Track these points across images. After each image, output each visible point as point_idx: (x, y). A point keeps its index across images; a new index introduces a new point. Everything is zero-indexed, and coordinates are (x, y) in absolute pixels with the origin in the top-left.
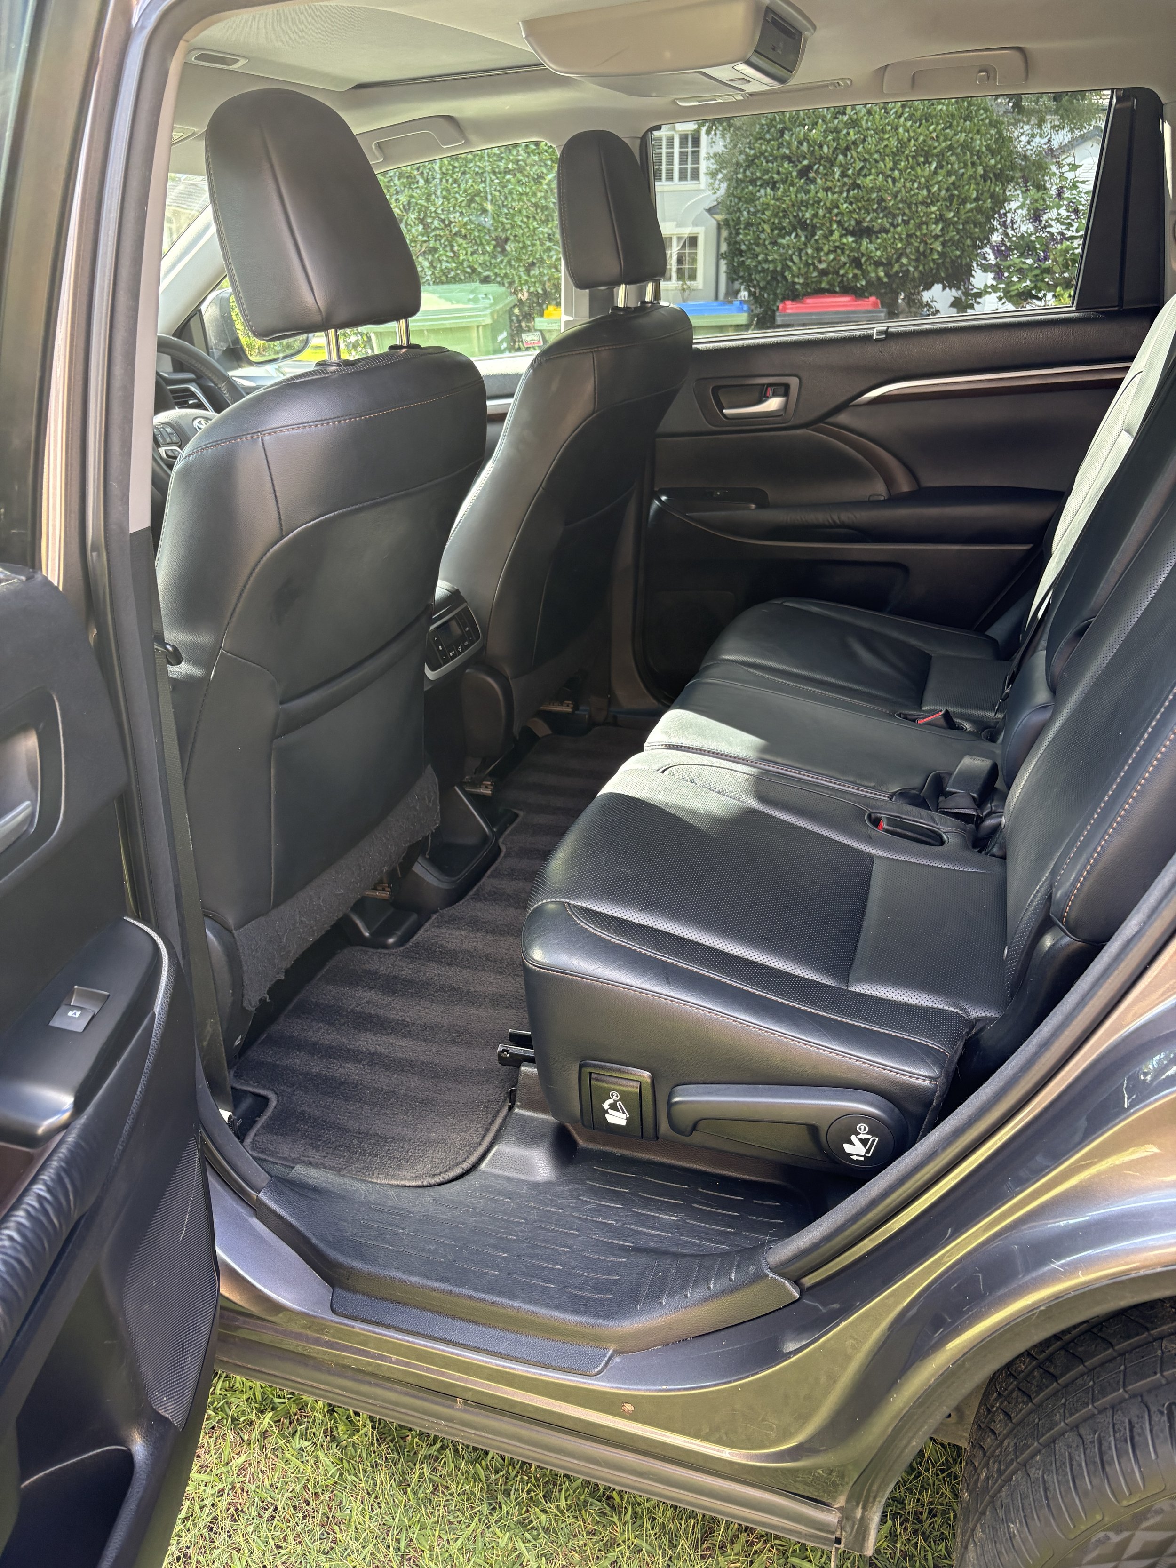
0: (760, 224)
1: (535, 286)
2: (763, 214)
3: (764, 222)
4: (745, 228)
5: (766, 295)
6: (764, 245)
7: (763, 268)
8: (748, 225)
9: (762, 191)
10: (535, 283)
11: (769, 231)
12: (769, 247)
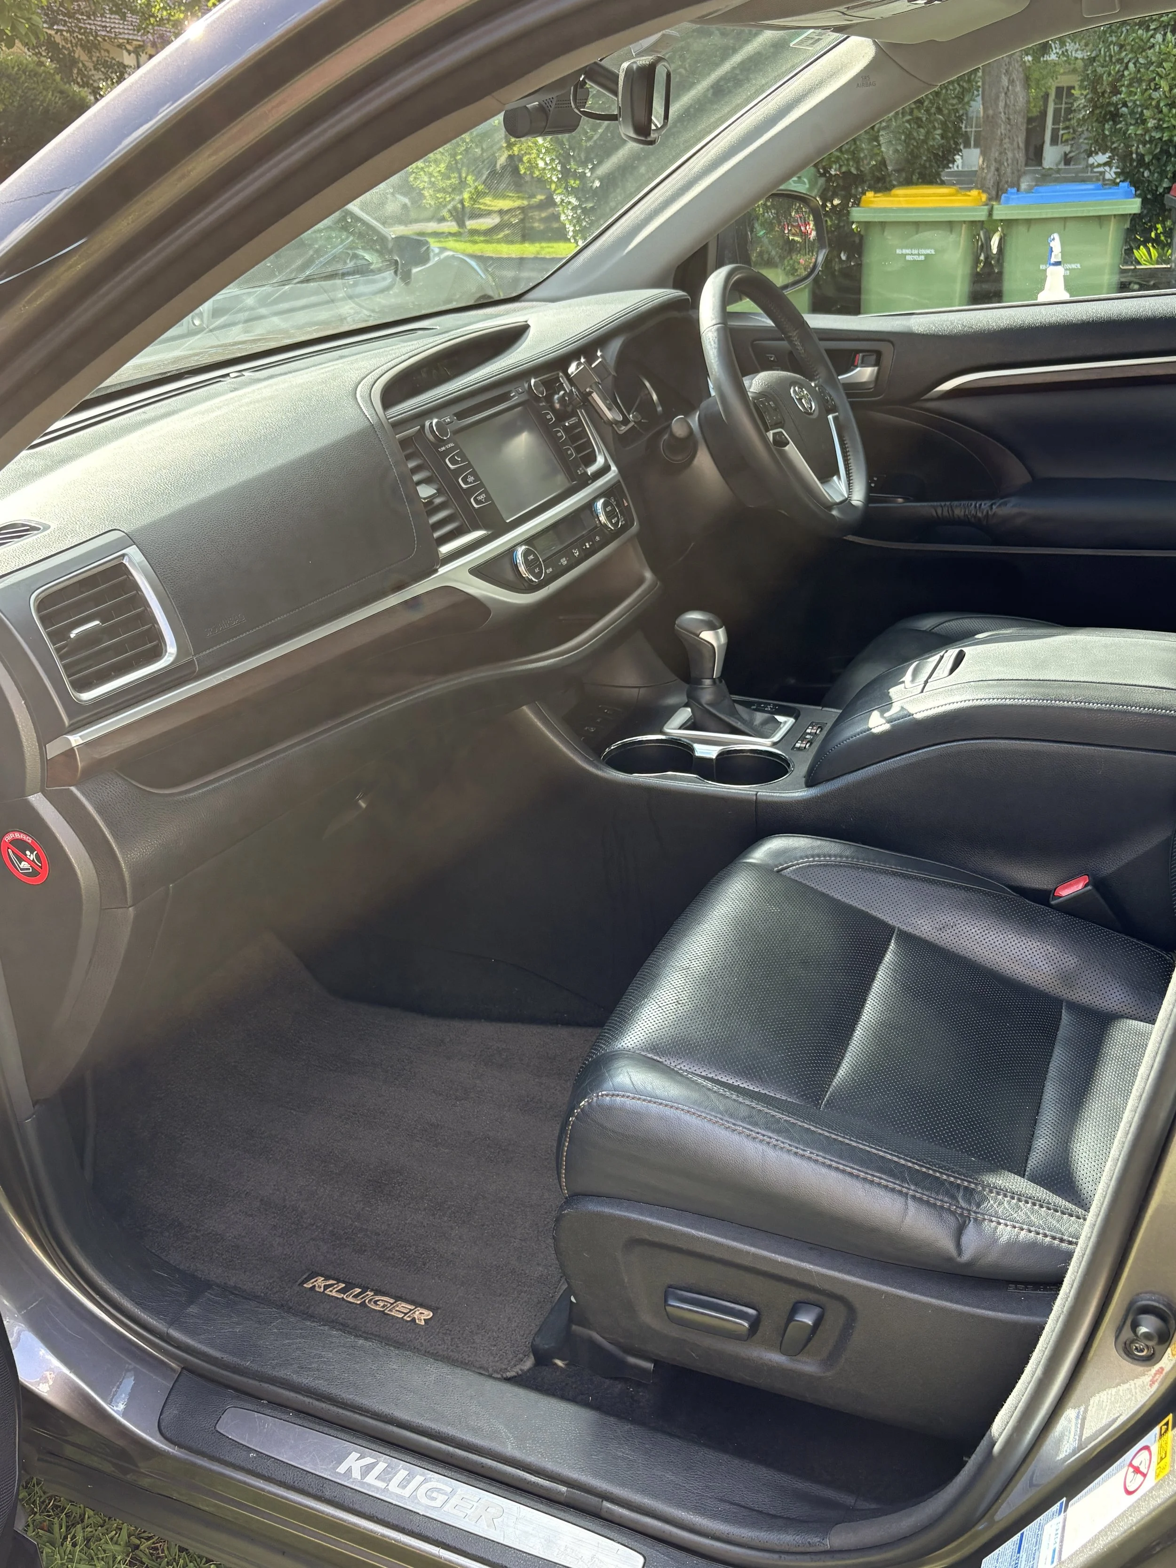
0: (1154, 79)
1: (848, 165)
2: (1160, 65)
3: (1161, 77)
4: (1130, 85)
5: (1146, 174)
6: (1157, 106)
7: (1151, 137)
8: (1136, 80)
9: (1159, 37)
10: (848, 160)
11: (1167, 89)
12: (1165, 110)
